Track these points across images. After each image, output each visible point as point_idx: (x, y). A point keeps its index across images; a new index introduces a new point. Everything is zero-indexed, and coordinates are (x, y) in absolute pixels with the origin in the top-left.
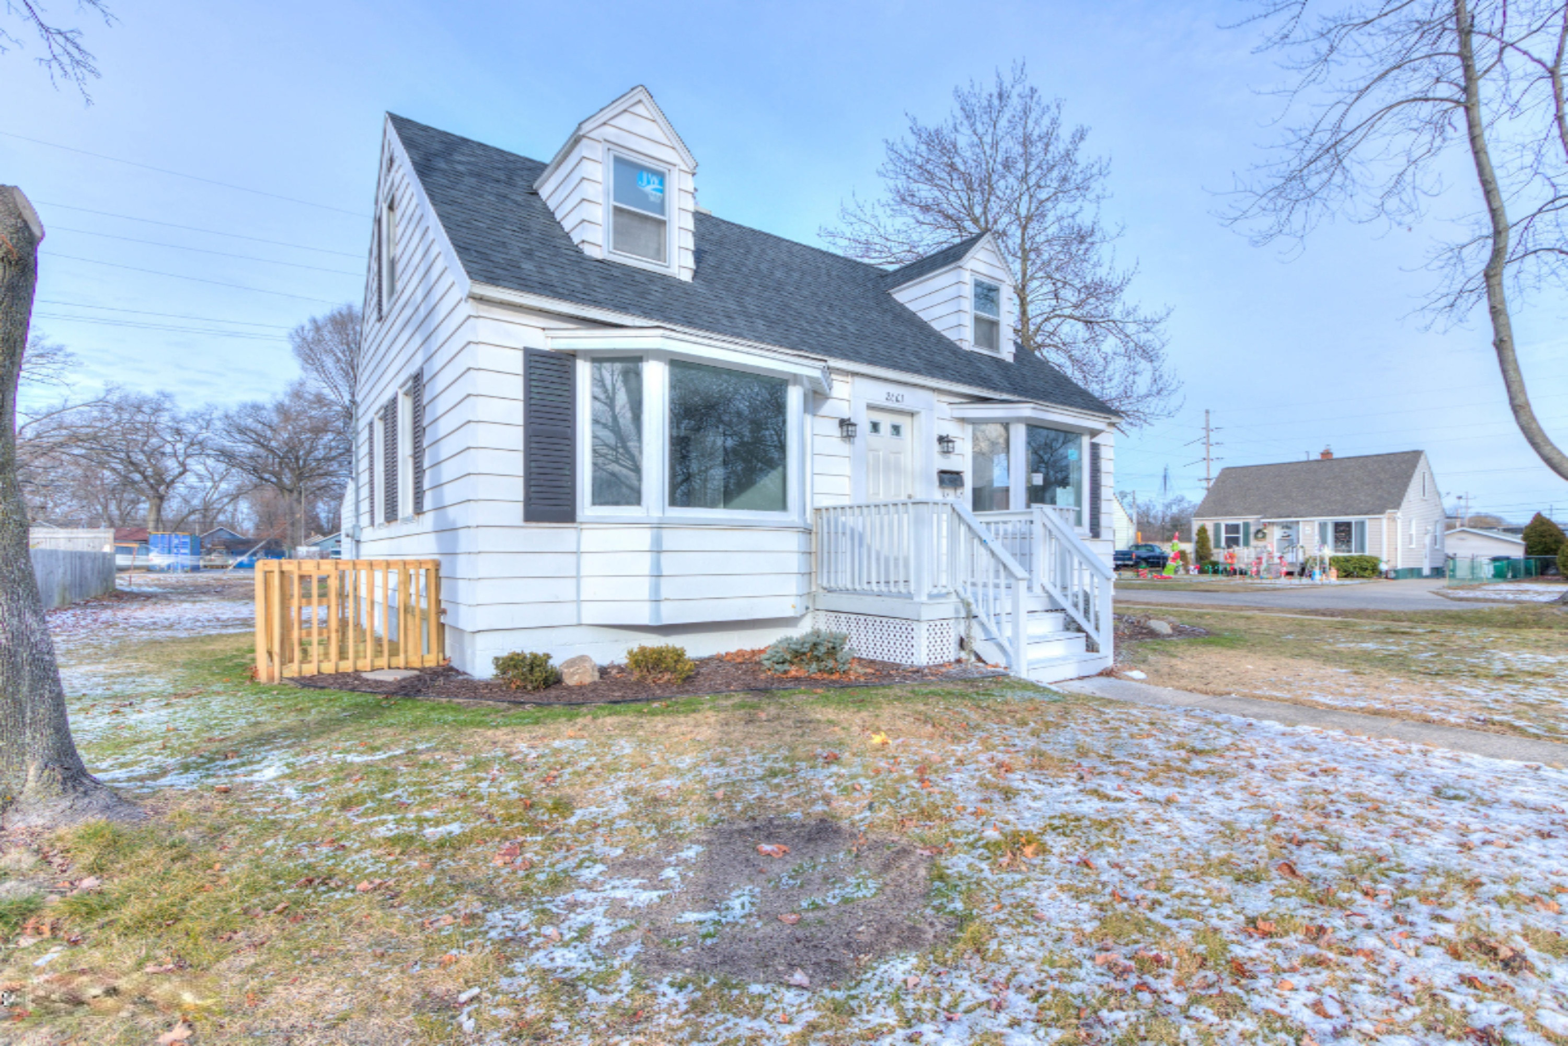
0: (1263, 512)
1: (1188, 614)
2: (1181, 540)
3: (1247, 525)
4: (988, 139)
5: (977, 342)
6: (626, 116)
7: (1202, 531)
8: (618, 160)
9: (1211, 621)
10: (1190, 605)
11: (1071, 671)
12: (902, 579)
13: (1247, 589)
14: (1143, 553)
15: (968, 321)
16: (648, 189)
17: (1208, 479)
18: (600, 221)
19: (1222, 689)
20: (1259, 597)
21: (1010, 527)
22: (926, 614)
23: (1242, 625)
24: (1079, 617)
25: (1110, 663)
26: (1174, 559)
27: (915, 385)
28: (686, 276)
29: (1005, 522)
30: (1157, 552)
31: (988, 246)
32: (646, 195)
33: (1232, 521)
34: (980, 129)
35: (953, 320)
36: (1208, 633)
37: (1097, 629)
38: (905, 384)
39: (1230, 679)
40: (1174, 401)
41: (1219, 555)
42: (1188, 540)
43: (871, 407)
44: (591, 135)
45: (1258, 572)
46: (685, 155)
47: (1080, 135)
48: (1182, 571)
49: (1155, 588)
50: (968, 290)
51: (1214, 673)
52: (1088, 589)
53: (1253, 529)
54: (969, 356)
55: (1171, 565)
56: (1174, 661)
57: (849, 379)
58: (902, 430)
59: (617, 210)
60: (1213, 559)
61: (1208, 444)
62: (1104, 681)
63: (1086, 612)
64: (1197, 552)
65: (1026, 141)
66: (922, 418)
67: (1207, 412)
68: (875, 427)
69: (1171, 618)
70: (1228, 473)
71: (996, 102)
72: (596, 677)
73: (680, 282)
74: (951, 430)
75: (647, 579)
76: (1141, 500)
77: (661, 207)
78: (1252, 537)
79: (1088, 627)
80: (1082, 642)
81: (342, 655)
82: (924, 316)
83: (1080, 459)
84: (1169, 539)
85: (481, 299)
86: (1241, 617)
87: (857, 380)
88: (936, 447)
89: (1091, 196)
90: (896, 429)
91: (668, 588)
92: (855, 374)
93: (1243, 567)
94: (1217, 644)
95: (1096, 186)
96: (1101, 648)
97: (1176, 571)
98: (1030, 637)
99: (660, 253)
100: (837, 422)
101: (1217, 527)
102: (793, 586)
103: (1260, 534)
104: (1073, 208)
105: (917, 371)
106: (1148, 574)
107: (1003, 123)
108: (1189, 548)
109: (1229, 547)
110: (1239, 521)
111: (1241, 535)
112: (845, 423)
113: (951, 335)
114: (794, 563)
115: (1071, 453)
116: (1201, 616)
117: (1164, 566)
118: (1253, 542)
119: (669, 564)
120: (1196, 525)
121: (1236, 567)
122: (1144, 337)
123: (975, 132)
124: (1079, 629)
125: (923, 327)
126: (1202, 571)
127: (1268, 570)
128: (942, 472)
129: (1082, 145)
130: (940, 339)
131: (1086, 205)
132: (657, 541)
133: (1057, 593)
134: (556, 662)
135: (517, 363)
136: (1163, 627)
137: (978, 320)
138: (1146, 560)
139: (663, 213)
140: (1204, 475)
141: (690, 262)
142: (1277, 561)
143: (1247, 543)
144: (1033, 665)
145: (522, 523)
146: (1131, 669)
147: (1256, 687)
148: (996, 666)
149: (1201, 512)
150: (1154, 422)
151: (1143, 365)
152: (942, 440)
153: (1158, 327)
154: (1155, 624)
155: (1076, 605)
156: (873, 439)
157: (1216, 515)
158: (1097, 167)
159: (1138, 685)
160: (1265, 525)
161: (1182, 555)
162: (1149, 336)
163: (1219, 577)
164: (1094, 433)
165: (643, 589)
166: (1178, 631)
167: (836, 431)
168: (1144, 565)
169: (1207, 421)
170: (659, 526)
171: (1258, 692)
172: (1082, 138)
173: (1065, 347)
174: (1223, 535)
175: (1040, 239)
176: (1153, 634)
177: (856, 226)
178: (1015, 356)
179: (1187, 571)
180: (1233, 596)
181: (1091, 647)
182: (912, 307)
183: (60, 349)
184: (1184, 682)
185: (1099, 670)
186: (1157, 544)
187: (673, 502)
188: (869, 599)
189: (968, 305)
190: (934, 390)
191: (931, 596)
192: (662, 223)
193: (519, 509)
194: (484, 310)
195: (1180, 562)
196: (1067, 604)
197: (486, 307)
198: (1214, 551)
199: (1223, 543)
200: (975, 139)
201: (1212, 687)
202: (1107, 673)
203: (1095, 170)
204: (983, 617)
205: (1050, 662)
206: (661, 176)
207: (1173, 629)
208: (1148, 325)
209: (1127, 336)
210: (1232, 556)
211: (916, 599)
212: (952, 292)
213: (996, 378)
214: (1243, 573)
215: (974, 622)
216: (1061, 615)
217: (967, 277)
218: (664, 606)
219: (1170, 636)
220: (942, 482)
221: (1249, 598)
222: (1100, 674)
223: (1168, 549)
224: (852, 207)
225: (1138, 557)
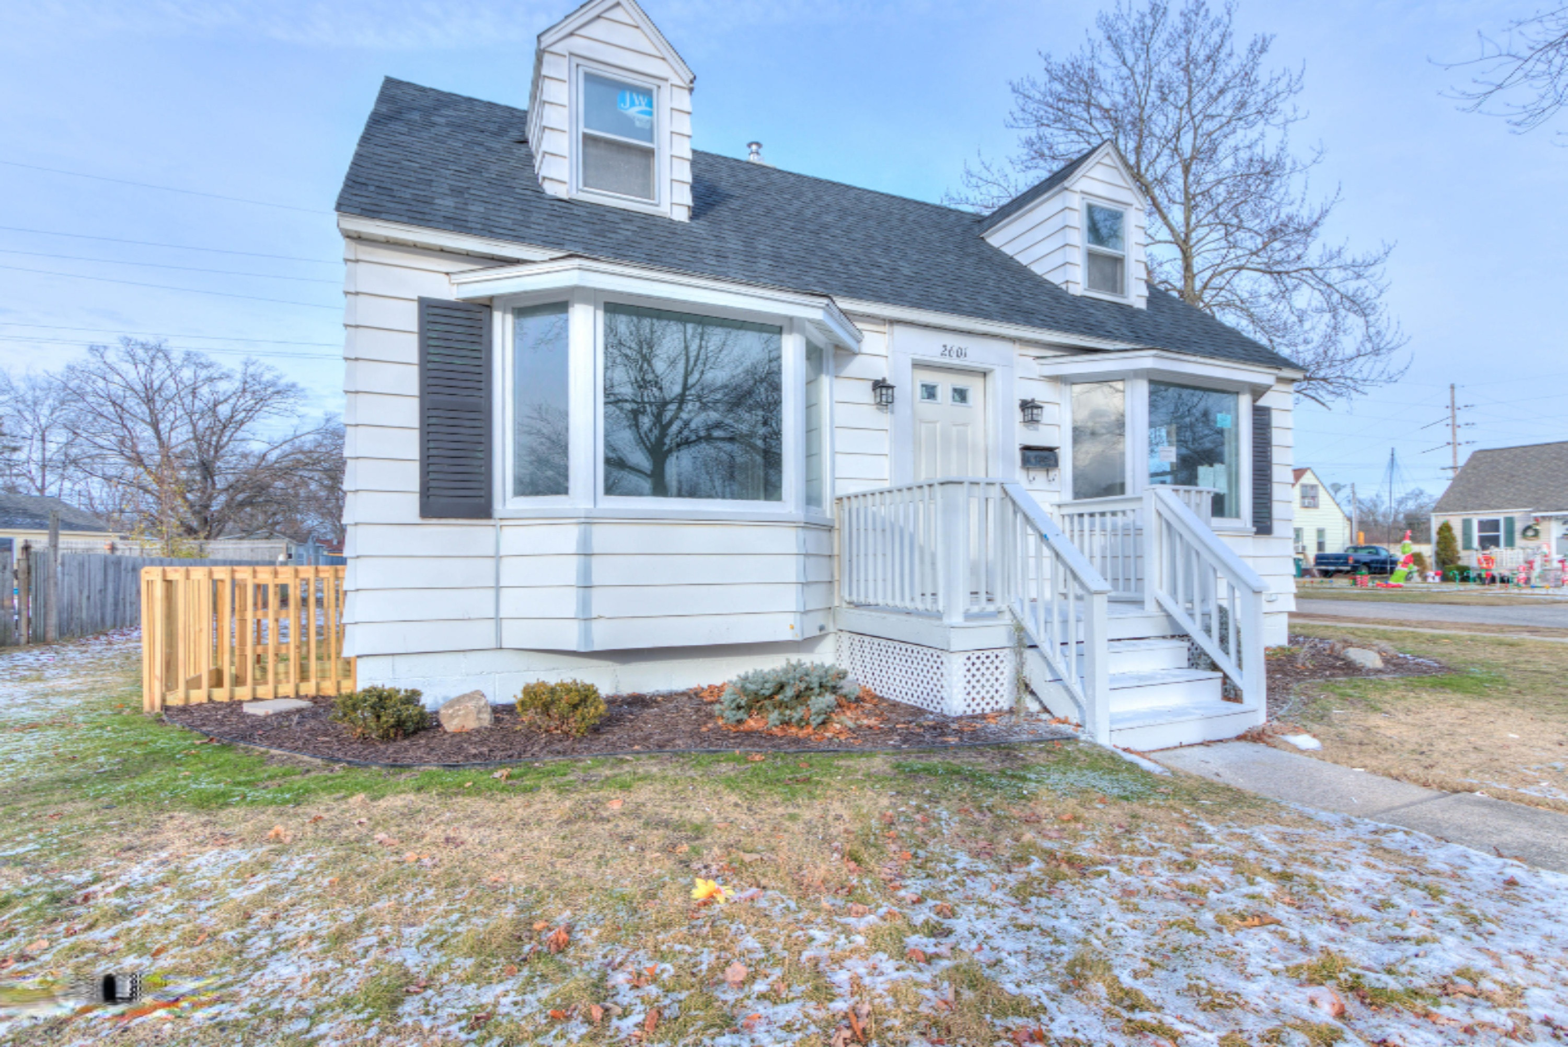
0: (1537, 503)
1: (1415, 637)
2: (1415, 540)
3: (1510, 522)
4: (1140, 67)
5: (1092, 285)
6: (600, 23)
7: (1445, 529)
8: (590, 78)
9: (1451, 649)
10: (1422, 624)
11: (1192, 732)
12: (928, 592)
13: (1511, 602)
14: (1364, 556)
15: (1078, 257)
16: (633, 111)
17: (1454, 468)
18: (566, 153)
19: (1459, 780)
20: (1528, 613)
21: (1120, 519)
22: (959, 641)
23: (1502, 655)
24: (1211, 647)
25: (1260, 719)
26: (1405, 564)
27: (985, 335)
28: (681, 215)
29: (1114, 514)
30: (1383, 554)
31: (1107, 161)
32: (630, 121)
33: (1489, 515)
34: (1130, 59)
35: (1058, 259)
36: (1442, 668)
37: (1240, 665)
38: (969, 333)
39: (1473, 757)
40: (1396, 360)
41: (1471, 558)
42: (1428, 541)
43: (918, 365)
44: (553, 49)
45: (1527, 580)
46: (679, 66)
47: (1260, 47)
48: (1416, 577)
49: (1377, 599)
50: (1079, 220)
51: (1443, 746)
52: (1225, 604)
53: (1519, 526)
54: (1078, 302)
55: (1401, 571)
56: (1375, 720)
57: (886, 328)
58: (971, 395)
59: (588, 139)
60: (1460, 563)
61: (1455, 426)
62: (1247, 749)
63: (1223, 640)
64: (1437, 554)
65: (1188, 66)
66: (997, 381)
67: (1452, 387)
68: (930, 392)
69: (1384, 644)
70: (1480, 457)
71: (1149, 22)
72: (486, 719)
73: (672, 221)
74: (1040, 392)
75: (574, 590)
76: (1365, 494)
77: (650, 134)
78: (1517, 535)
79: (1227, 664)
80: (1215, 686)
81: (304, 675)
82: (1023, 259)
83: (1237, 425)
84: (1399, 541)
85: (358, 238)
86: (1500, 643)
87: (898, 329)
88: (1018, 415)
89: (1278, 119)
90: (961, 395)
91: (600, 603)
92: (893, 322)
93: (1507, 573)
94: (1458, 688)
95: (1285, 106)
96: (1246, 696)
97: (1408, 578)
98: (1113, 678)
99: (647, 189)
100: (870, 384)
101: (1467, 524)
102: (790, 599)
103: (1531, 531)
104: (1253, 134)
105: (988, 316)
106: (1371, 583)
107: (1158, 43)
108: (1427, 550)
109: (1484, 548)
110: (1500, 515)
111: (1502, 534)
112: (880, 386)
113: (1056, 278)
114: (791, 569)
115: (1223, 420)
116: (1434, 640)
117: (1392, 571)
118: (1519, 541)
119: (601, 571)
120: (1435, 523)
121: (1495, 572)
122: (1351, 286)
123: (1124, 63)
124: (1214, 667)
125: (1021, 273)
126: (1445, 578)
127: (1543, 577)
128: (1026, 448)
129: (1263, 59)
130: (1039, 283)
131: (1269, 130)
132: (585, 540)
133: (1178, 612)
134: (428, 701)
135: (410, 318)
136: (1370, 659)
137: (1092, 256)
138: (1367, 564)
139: (651, 140)
140: (1450, 463)
141: (686, 197)
142: (1556, 565)
143: (1510, 543)
144: (1117, 723)
145: (418, 520)
146: (1296, 731)
147: (1525, 781)
148: (1065, 722)
149: (1442, 506)
150: (1367, 389)
151: (1353, 321)
152: (1028, 406)
153: (1372, 270)
154: (1355, 654)
155: (1208, 630)
156: (927, 408)
157: (1465, 508)
158: (1285, 80)
159: (1303, 758)
160: (1536, 519)
161: (1417, 559)
162: (1362, 283)
163: (1471, 586)
164: (1258, 391)
165: (569, 603)
166: (1395, 665)
167: (865, 394)
168: (1364, 571)
169: (1453, 398)
170: (588, 521)
171: (1531, 792)
172: (1263, 50)
173: (1243, 307)
174: (1476, 534)
175: (1210, 178)
176: (1351, 668)
177: (983, 190)
178: (1149, 301)
179: (1425, 578)
180: (1492, 611)
181: (1231, 694)
182: (1008, 250)
183: (294, 385)
184: (1387, 760)
185: (1241, 730)
186: (1385, 546)
187: (610, 490)
188: (893, 618)
189: (1079, 238)
190: (1014, 340)
191: (968, 616)
192: (649, 153)
193: (414, 501)
194: (365, 252)
195: (1413, 567)
196: (1194, 629)
197: (369, 249)
198: (1463, 553)
199: (1476, 543)
200: (1125, 72)
201: (1438, 773)
202: (1255, 737)
203: (1282, 86)
204: (1045, 647)
205: (1157, 717)
206: (647, 93)
207: (1386, 661)
208: (1358, 269)
209: (1329, 285)
210: (1488, 559)
211: (946, 621)
212: (1057, 223)
213: (1110, 325)
214: (1504, 580)
215: (1029, 654)
216: (1186, 644)
217: (1076, 202)
218: (596, 626)
219: (1379, 671)
220: (1026, 463)
221: (1515, 614)
222: (1240, 738)
223: (1398, 552)
224: (976, 168)
225: (1357, 561)
